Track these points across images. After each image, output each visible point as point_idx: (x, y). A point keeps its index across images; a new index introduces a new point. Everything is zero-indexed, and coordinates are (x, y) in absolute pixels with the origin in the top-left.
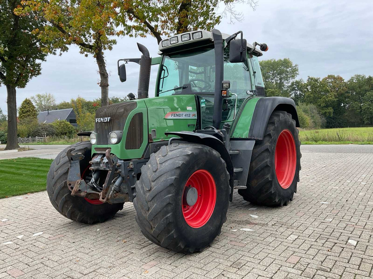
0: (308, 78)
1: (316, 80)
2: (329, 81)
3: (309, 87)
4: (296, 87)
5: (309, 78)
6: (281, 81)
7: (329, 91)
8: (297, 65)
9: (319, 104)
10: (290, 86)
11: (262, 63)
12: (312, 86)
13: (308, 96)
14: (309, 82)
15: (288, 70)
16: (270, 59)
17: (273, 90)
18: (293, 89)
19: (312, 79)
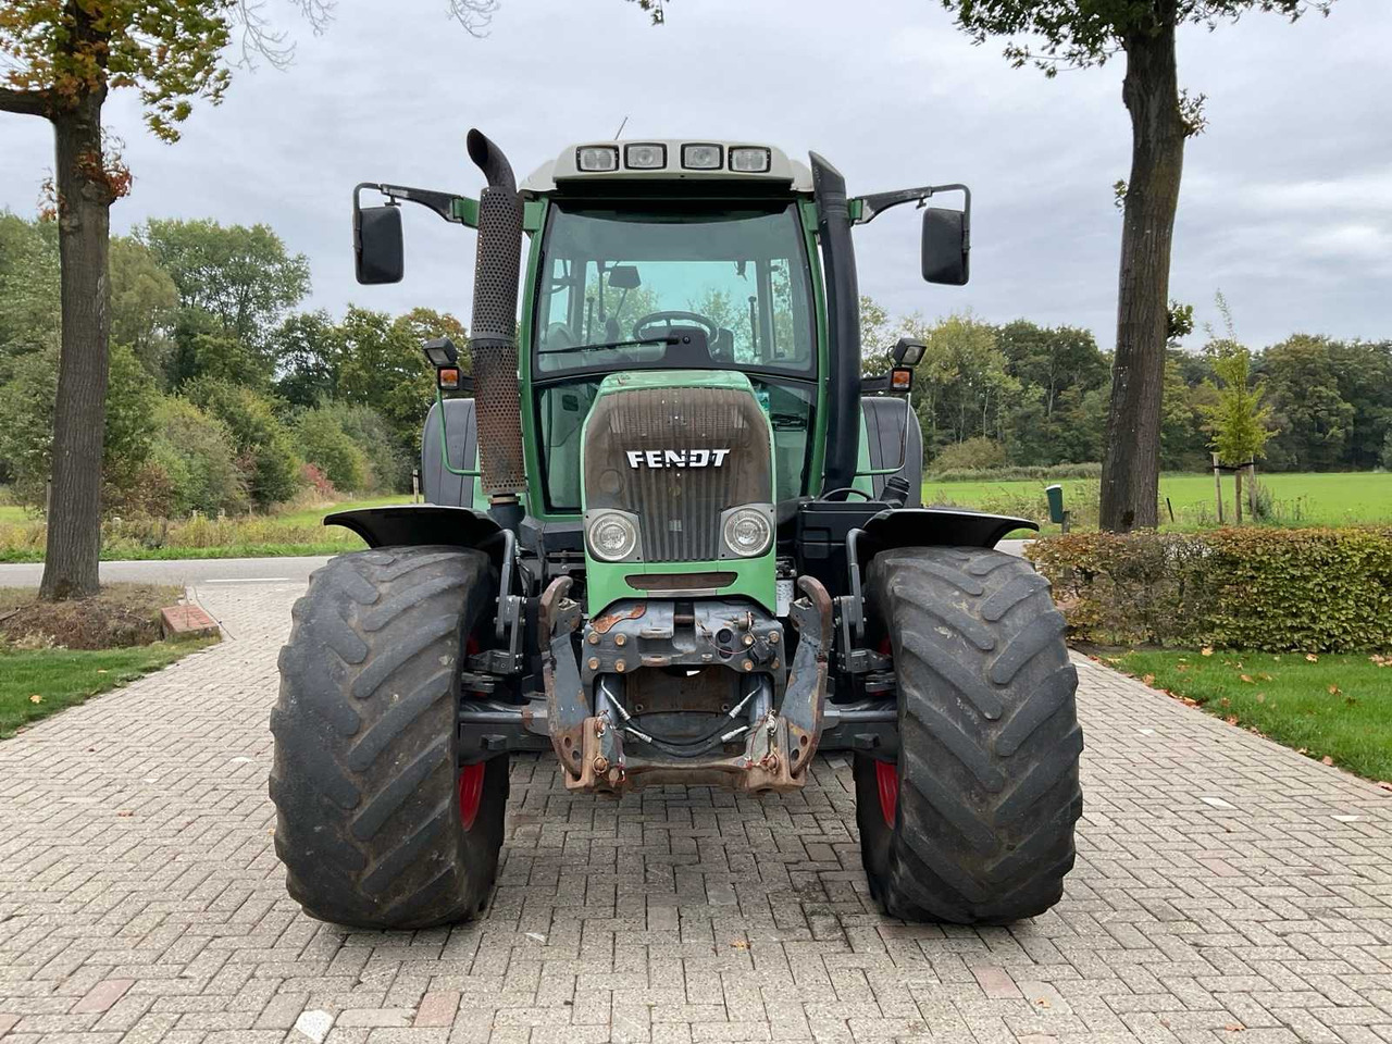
0: (350, 309)
1: (378, 323)
2: (418, 330)
3: (352, 345)
4: (303, 339)
5: (353, 312)
6: (242, 310)
7: (421, 365)
8: (303, 259)
9: (388, 406)
10: (279, 334)
11: (166, 228)
12: (363, 342)
13: (352, 375)
14: (351, 325)
15: (271, 270)
16: (199, 219)
17: (220, 341)
18: (294, 345)
19: (362, 315)
